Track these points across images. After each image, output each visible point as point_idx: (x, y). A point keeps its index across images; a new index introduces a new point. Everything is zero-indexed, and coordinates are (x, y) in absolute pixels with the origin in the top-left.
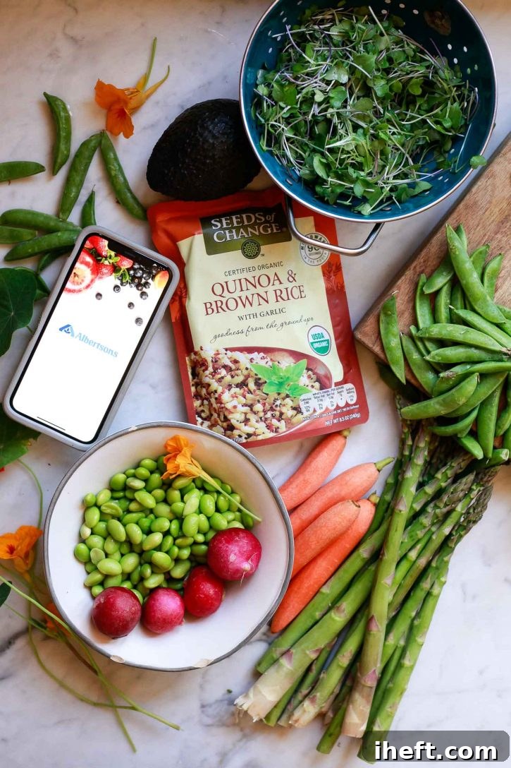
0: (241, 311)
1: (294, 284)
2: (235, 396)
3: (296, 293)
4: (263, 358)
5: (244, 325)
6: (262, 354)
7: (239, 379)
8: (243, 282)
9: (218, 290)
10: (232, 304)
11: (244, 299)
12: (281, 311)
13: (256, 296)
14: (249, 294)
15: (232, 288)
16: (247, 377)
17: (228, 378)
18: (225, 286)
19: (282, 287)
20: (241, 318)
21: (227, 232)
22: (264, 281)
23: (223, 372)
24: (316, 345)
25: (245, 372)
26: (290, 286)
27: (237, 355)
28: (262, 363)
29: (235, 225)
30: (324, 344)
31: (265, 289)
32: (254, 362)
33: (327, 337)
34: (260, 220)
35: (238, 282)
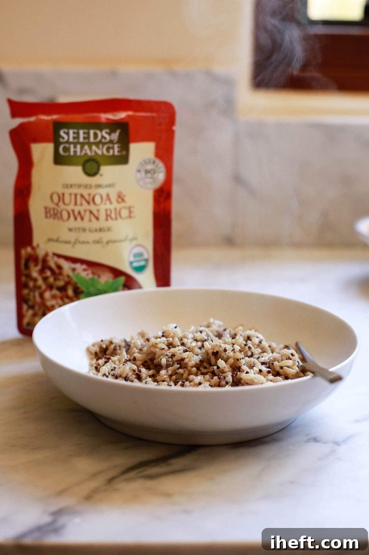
0: (72, 223)
1: (123, 204)
2: (54, 297)
3: (125, 213)
4: (85, 270)
5: (72, 236)
6: (84, 266)
7: (61, 283)
8: (79, 197)
9: (56, 198)
10: (65, 215)
11: (76, 213)
12: (109, 229)
13: (88, 213)
14: (82, 209)
15: (67, 199)
16: (68, 283)
17: (51, 280)
18: (61, 197)
19: (112, 207)
20: (70, 230)
21: (72, 146)
22: (98, 200)
23: (48, 273)
24: (135, 265)
25: (66, 279)
26: (118, 206)
27: (63, 263)
28: (84, 274)
29: (81, 140)
30: (142, 263)
31: (97, 208)
32: (76, 272)
33: (146, 256)
34: (105, 138)
35: (73, 197)
